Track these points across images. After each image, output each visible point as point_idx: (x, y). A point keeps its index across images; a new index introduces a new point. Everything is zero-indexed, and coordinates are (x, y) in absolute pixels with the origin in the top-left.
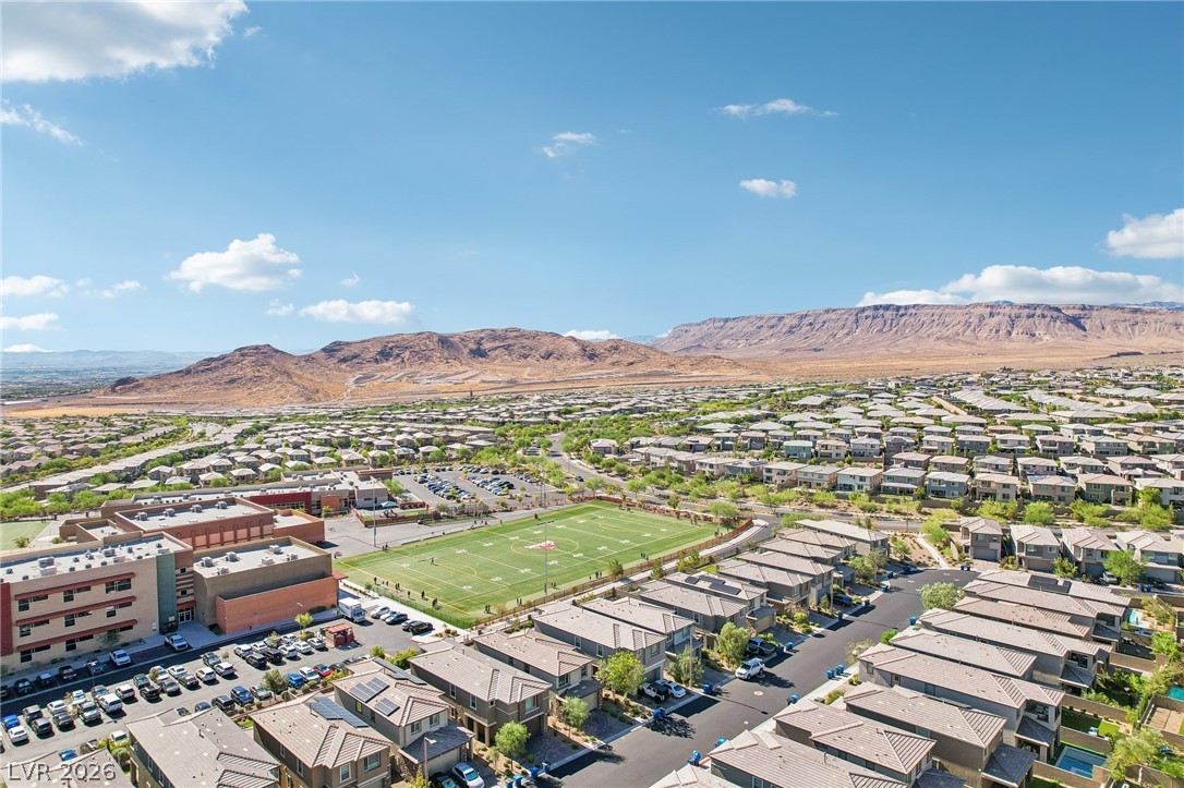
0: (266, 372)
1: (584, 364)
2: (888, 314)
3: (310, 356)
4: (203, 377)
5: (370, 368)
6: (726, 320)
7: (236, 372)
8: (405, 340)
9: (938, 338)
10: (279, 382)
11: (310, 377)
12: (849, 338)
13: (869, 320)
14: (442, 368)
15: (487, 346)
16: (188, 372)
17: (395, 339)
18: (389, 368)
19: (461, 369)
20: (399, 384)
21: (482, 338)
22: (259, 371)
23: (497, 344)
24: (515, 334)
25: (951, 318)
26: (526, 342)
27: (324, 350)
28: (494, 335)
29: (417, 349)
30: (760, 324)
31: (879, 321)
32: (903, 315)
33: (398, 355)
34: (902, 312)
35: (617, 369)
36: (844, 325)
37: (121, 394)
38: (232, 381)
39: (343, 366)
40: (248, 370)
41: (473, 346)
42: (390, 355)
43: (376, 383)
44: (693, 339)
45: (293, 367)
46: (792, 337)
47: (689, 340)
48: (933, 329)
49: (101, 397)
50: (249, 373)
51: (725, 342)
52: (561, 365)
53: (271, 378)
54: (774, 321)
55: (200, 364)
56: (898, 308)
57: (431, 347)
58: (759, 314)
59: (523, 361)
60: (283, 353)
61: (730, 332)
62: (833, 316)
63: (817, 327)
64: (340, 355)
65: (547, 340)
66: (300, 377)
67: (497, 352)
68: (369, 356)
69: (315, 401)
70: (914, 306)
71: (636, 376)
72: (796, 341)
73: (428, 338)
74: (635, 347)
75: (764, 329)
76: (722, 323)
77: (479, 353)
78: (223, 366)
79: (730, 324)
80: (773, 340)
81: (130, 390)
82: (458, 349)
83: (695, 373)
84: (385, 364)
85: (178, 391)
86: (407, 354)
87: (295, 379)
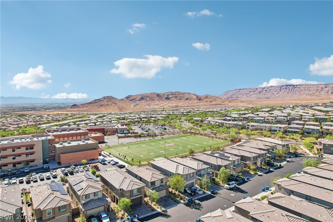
0: (110, 103)
1: (197, 101)
2: (291, 87)
3: (122, 99)
4: (94, 104)
5: (137, 103)
6: (240, 90)
7: (102, 103)
8: (147, 95)
9: (307, 95)
10: (113, 106)
11: (121, 104)
12: (278, 95)
13: (284, 89)
14: (157, 102)
15: (170, 96)
16: (90, 103)
17: (145, 95)
19: (163, 103)
20: (145, 106)
21: (169, 94)
22: (108, 103)
23: (173, 96)
24: (178, 93)
25: (312, 89)
26: (181, 95)
27: (126, 97)
28: (172, 94)
29: (151, 97)
30: (250, 90)
31: (288, 90)
32: (295, 88)
33: (145, 99)
34: (295, 87)
35: (207, 103)
36: (276, 91)
37: (73, 109)
38: (101, 105)
39: (131, 102)
40: (105, 102)
41: (166, 96)
42: (143, 99)
43: (139, 106)
44: (230, 95)
45: (117, 102)
46: (260, 94)
47: (229, 95)
48: (305, 92)
49: (68, 109)
50: (106, 103)
51: (240, 96)
52: (191, 102)
53: (111, 105)
54: (255, 90)
55: (93, 101)
56: (294, 86)
57: (155, 97)
58: (250, 88)
59: (180, 101)
60: (115, 98)
61: (241, 93)
62: (273, 88)
63: (268, 91)
64: (130, 99)
65: (187, 95)
66: (119, 104)
67: (173, 98)
68: (138, 99)
69: (122, 111)
70: (299, 85)
71: (212, 105)
72: (261, 95)
73: (154, 94)
74: (212, 97)
75: (252, 92)
76: (239, 90)
77: (168, 98)
78: (99, 101)
79: (241, 91)
80: (254, 95)
81: (76, 107)
82: (162, 97)
83: (230, 104)
84: (142, 101)
85: (87, 108)
86: (148, 99)
87: (117, 105)
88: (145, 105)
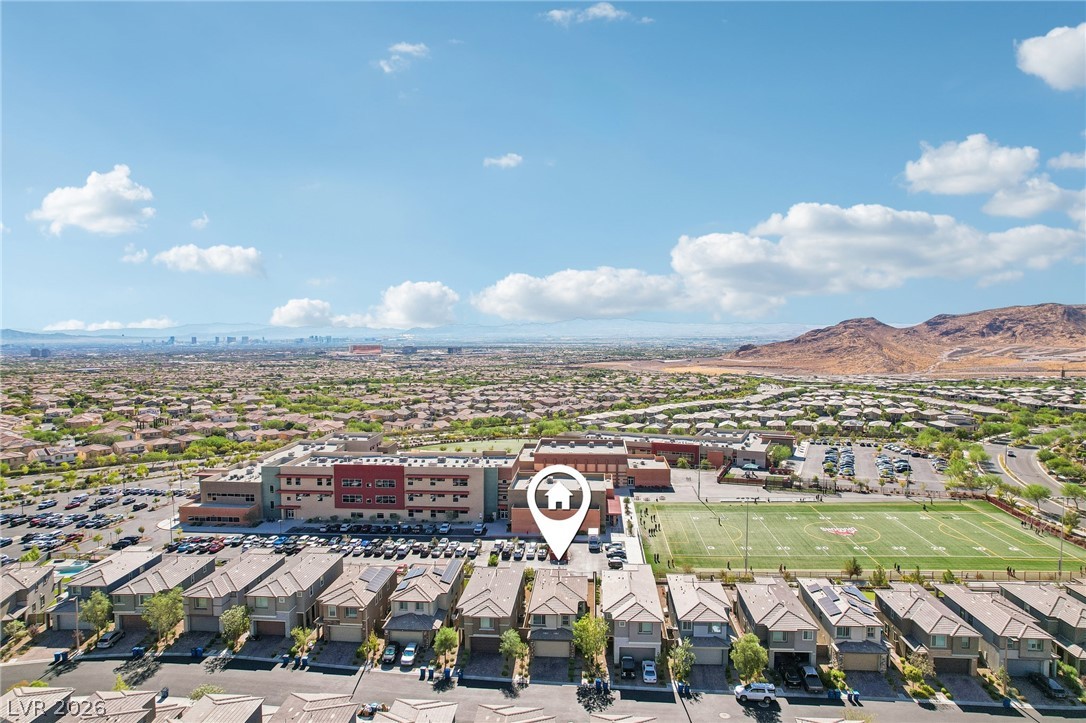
0: (862, 342)
3: (912, 329)
4: (809, 346)
5: (971, 342)
7: (834, 342)
8: (1020, 312)
10: (869, 353)
11: (903, 349)
14: (1063, 343)
16: (797, 341)
18: (995, 342)
20: (999, 359)
22: (854, 342)
27: (928, 323)
29: (1034, 322)
33: (1009, 329)
37: (742, 358)
38: (830, 350)
39: (945, 339)
40: (845, 341)
42: (1000, 328)
43: (971, 357)
45: (890, 339)
49: (727, 360)
50: (846, 343)
53: (864, 349)
55: (808, 334)
57: (1053, 319)
60: (885, 326)
64: (943, 328)
66: (891, 348)
68: (973, 329)
69: (897, 372)
73: (1050, 310)
78: (828, 336)
81: (750, 355)
84: (991, 338)
85: (784, 357)
86: (1020, 328)
87: (885, 350)
88: (1002, 354)
